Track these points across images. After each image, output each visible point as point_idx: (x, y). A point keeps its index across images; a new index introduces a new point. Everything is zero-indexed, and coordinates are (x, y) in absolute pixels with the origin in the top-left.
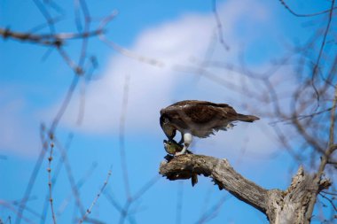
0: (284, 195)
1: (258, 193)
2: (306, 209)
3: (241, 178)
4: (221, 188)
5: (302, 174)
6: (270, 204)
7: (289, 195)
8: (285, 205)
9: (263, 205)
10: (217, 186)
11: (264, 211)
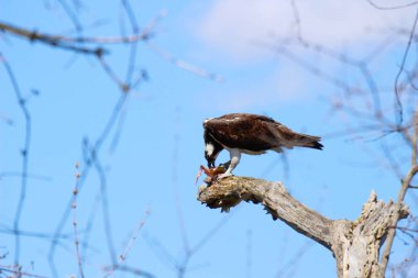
0: (353, 226)
1: (322, 224)
2: (381, 244)
3: (300, 205)
4: (275, 218)
5: (375, 200)
6: (336, 237)
7: (359, 226)
8: (355, 240)
9: (327, 239)
10: (270, 216)
11: (328, 246)
